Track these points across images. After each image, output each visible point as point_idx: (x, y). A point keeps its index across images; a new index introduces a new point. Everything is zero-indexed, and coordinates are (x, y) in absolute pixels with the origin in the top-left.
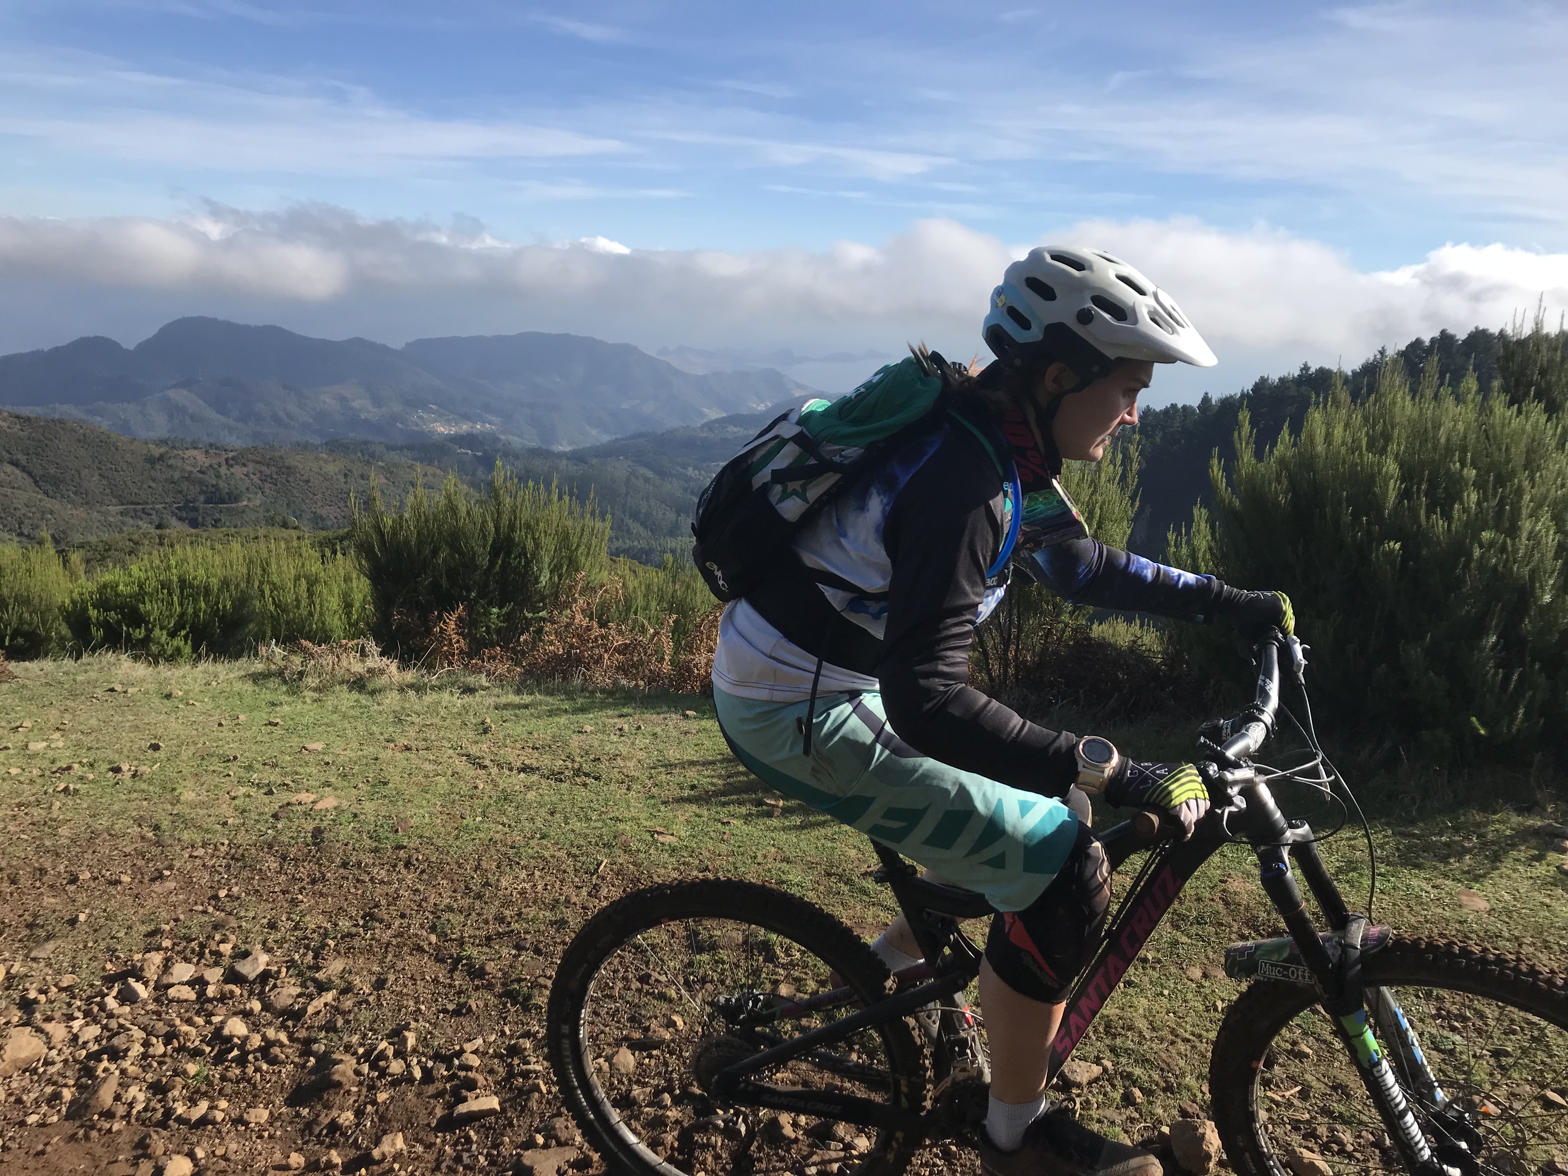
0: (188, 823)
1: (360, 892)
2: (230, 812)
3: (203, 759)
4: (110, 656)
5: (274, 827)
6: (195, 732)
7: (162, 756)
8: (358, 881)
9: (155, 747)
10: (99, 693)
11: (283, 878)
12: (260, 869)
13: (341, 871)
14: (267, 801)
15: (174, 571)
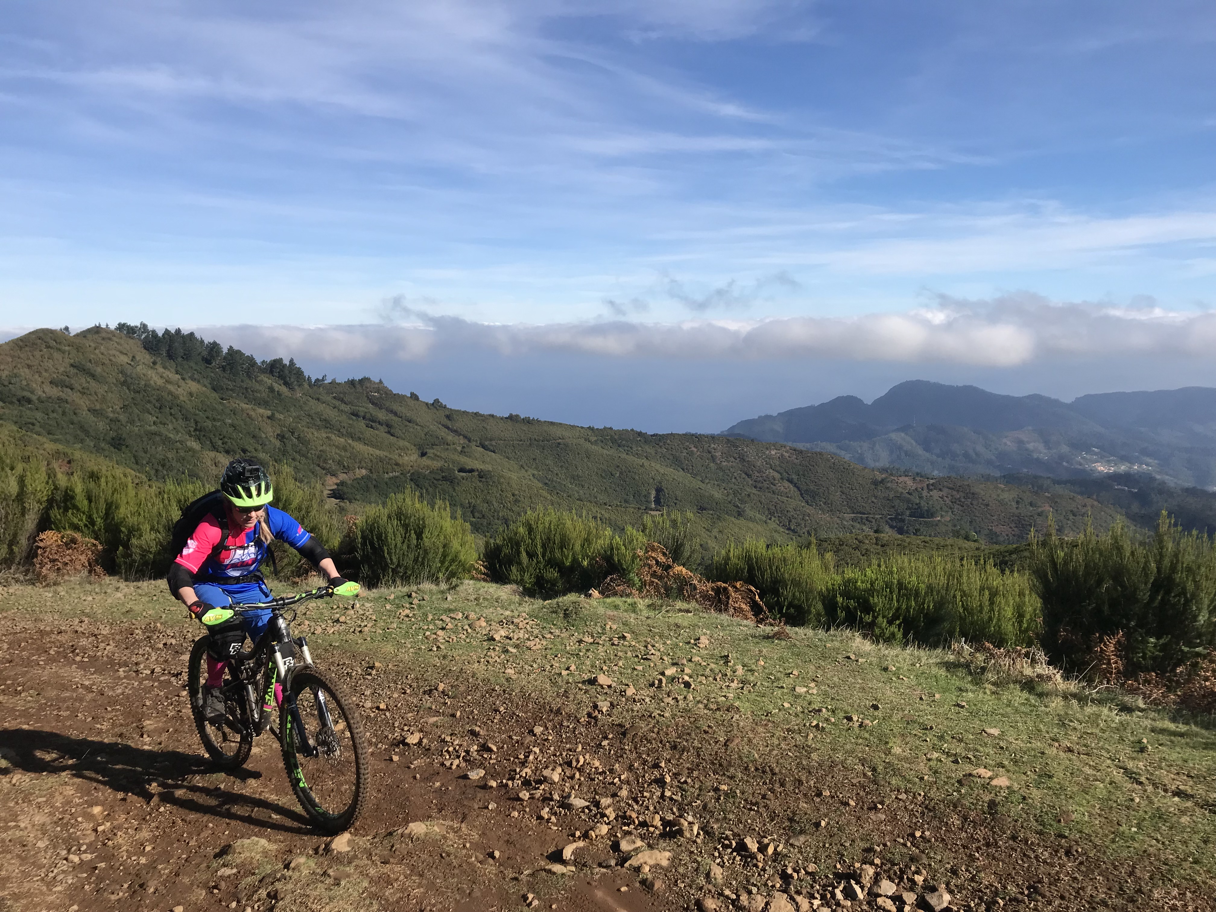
0: (896, 772)
1: (1026, 865)
2: (926, 770)
3: (908, 723)
4: (848, 633)
5: (959, 791)
6: (902, 701)
7: (880, 715)
8: (1025, 855)
9: (875, 707)
10: (840, 658)
11: (964, 835)
12: (947, 823)
13: (1011, 842)
14: (954, 769)
15: (895, 576)
